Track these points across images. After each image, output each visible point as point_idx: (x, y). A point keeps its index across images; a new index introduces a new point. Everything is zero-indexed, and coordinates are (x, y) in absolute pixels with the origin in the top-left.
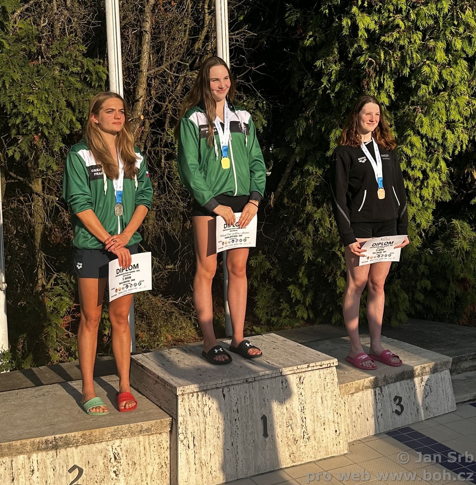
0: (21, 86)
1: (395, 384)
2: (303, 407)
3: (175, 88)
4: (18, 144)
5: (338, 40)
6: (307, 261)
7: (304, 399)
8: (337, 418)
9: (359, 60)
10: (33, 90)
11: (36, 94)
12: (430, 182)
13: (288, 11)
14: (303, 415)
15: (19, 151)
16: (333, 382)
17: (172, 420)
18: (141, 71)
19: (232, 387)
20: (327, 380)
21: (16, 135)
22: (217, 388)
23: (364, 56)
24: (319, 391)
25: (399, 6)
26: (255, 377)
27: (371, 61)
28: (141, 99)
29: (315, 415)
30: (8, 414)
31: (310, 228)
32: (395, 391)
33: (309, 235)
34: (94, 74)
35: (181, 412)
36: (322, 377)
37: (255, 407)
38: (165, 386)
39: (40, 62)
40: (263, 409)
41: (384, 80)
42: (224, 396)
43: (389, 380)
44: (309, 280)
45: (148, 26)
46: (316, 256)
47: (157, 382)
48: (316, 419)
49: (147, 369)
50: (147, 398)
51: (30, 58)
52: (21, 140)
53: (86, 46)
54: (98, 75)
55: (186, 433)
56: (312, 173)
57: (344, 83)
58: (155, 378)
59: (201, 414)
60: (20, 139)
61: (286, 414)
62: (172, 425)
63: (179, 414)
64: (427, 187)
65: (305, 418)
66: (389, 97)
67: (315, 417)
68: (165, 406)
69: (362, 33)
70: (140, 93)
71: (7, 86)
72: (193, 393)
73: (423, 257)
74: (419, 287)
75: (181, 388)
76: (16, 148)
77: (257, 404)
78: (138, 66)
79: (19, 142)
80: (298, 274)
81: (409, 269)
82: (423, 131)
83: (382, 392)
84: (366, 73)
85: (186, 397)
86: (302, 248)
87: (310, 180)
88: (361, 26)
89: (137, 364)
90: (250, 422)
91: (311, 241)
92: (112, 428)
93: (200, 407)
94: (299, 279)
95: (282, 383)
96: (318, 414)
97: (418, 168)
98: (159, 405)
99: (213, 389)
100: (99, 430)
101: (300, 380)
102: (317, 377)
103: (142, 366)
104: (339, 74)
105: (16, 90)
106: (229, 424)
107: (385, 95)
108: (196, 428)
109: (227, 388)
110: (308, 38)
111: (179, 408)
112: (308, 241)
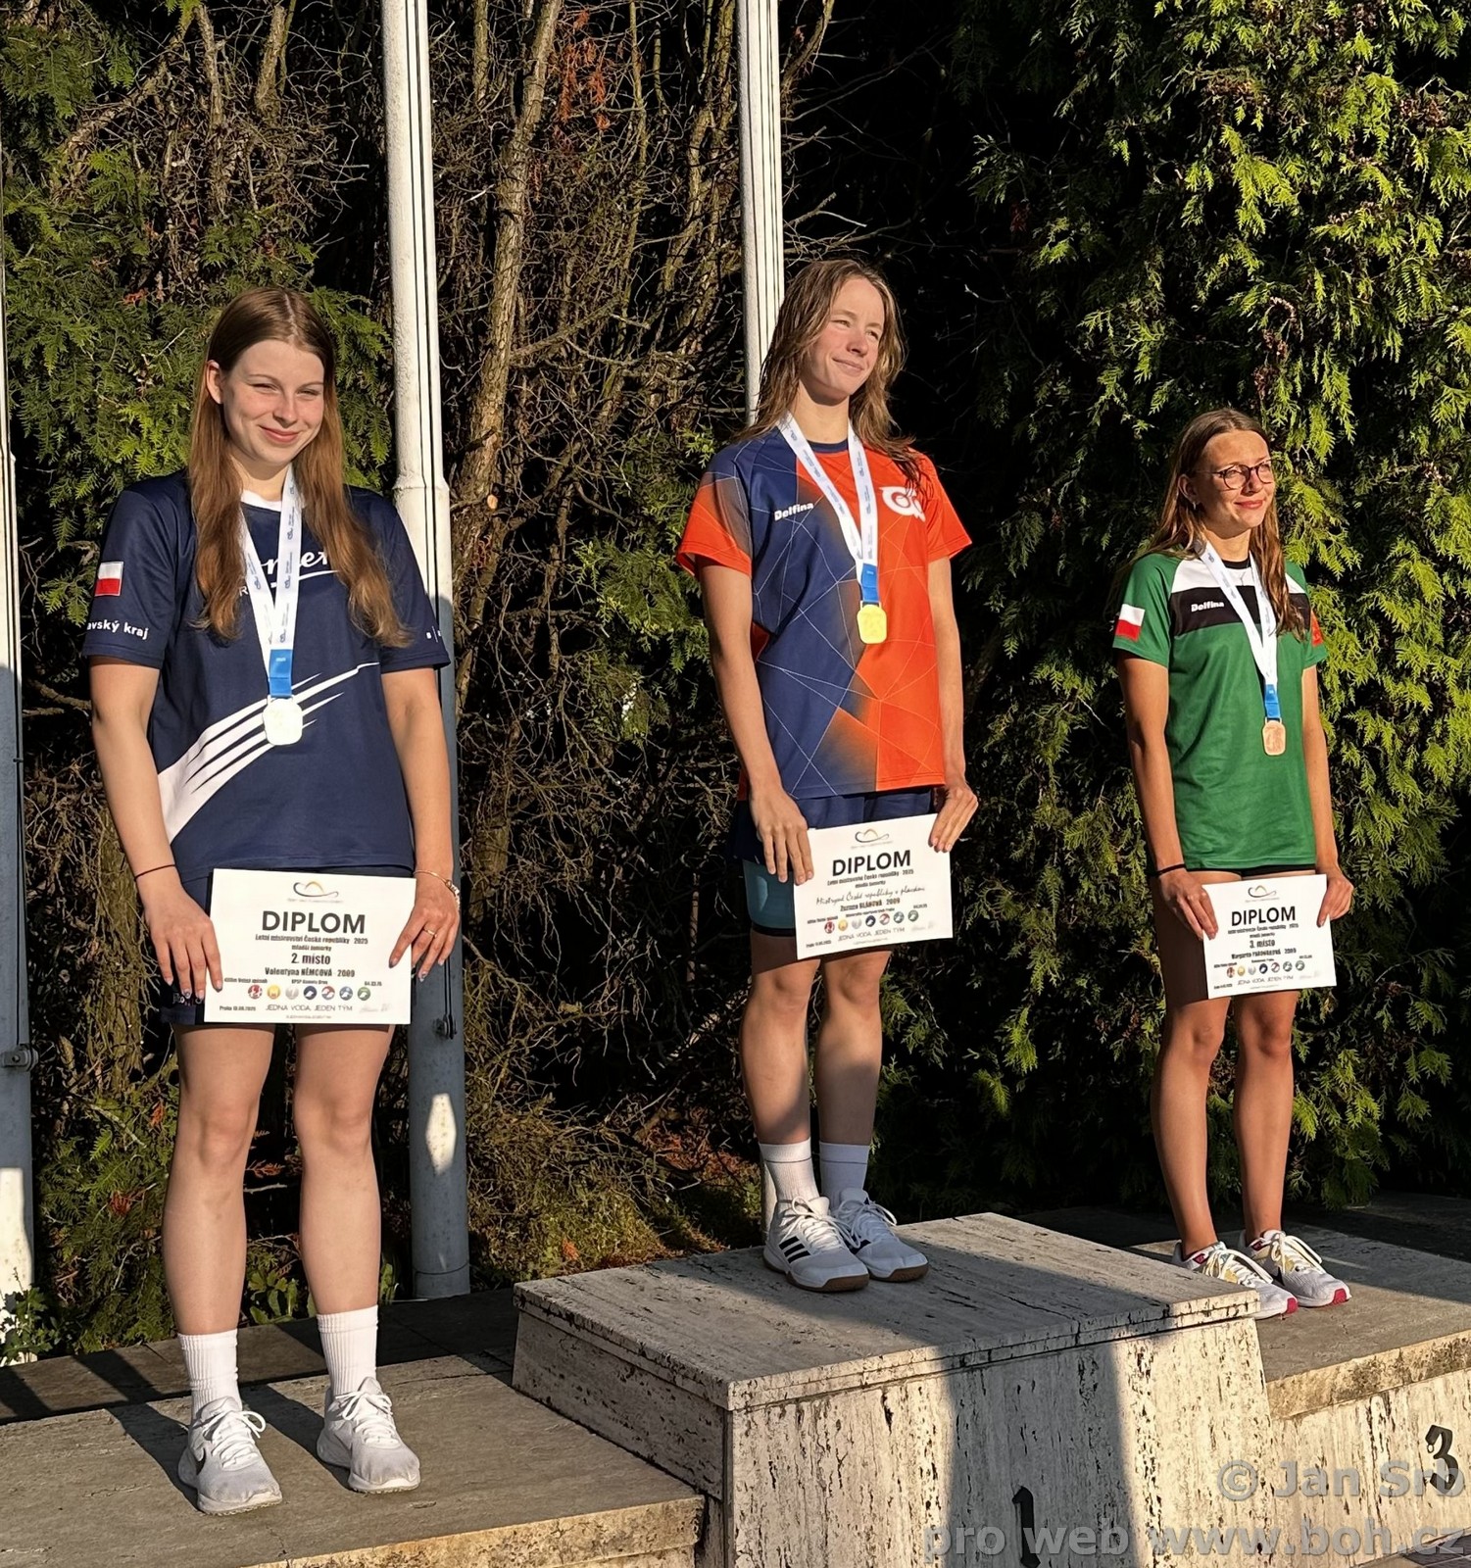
0: (98, 369)
1: (1428, 1385)
2: (1153, 1460)
3: (595, 414)
4: (79, 569)
5: (1162, 242)
6: (1040, 987)
7: (1153, 1430)
8: (1263, 1500)
9: (1238, 304)
10: (138, 384)
11: (148, 398)
12: (1450, 721)
13: (981, 157)
14: (1151, 1489)
15: (84, 595)
16: (1248, 1371)
17: (707, 1505)
18: (492, 346)
19: (916, 1385)
20: (1230, 1365)
21: (72, 539)
22: (864, 1387)
23: (1254, 291)
24: (1201, 1403)
25: (1367, 131)
26: (990, 1351)
27: (1280, 306)
28: (489, 443)
29: (1191, 1486)
30: (94, 1488)
31: (1050, 878)
32: (1431, 1410)
33: (1046, 903)
34: (342, 340)
35: (742, 1472)
36: (1210, 1353)
37: (991, 1457)
38: (673, 1383)
39: (161, 296)
40: (1018, 1466)
41: (1321, 369)
42: (889, 1415)
43: (1412, 1370)
44: (1042, 1055)
45: (516, 197)
46: (1069, 970)
47: (633, 1367)
48: (1193, 1505)
49: (593, 1325)
50: (592, 1431)
51: (124, 281)
52: (90, 555)
53: (313, 251)
54: (355, 346)
55: (760, 1552)
56: (1062, 691)
57: (1181, 384)
58: (628, 1357)
59: (812, 1483)
60: (86, 552)
61: (1095, 1484)
62: (703, 1522)
63: (737, 1483)
64: (1441, 741)
65: (1159, 1499)
66: (1335, 427)
67: (1192, 1495)
68: (675, 1457)
69: (1247, 216)
70: (485, 422)
71: (50, 368)
72: (782, 1404)
73: (1425, 975)
74: (1414, 1076)
75: (744, 1386)
76: (74, 584)
77: (997, 1448)
78: (481, 330)
79: (85, 560)
80: (1005, 1034)
81: (1379, 1015)
82: (1444, 546)
83: (1389, 1412)
84: (1264, 346)
85: (759, 1416)
86: (1022, 945)
87: (1052, 716)
88: (1248, 192)
89: (548, 1312)
90: (976, 1512)
91: (1050, 923)
92: (495, 1535)
93: (808, 1454)
94: (1007, 1050)
95: (1081, 1372)
96: (1200, 1486)
97: (1416, 672)
98: (646, 1455)
99: (851, 1389)
100: (450, 1541)
101: (1139, 1363)
102: (1195, 1352)
103: (570, 1317)
104: (1163, 359)
105: (79, 383)
106: (907, 1518)
107: (1325, 424)
108: (795, 1534)
109: (897, 1388)
110: (1051, 239)
111: (736, 1460)
112: (1041, 924)
